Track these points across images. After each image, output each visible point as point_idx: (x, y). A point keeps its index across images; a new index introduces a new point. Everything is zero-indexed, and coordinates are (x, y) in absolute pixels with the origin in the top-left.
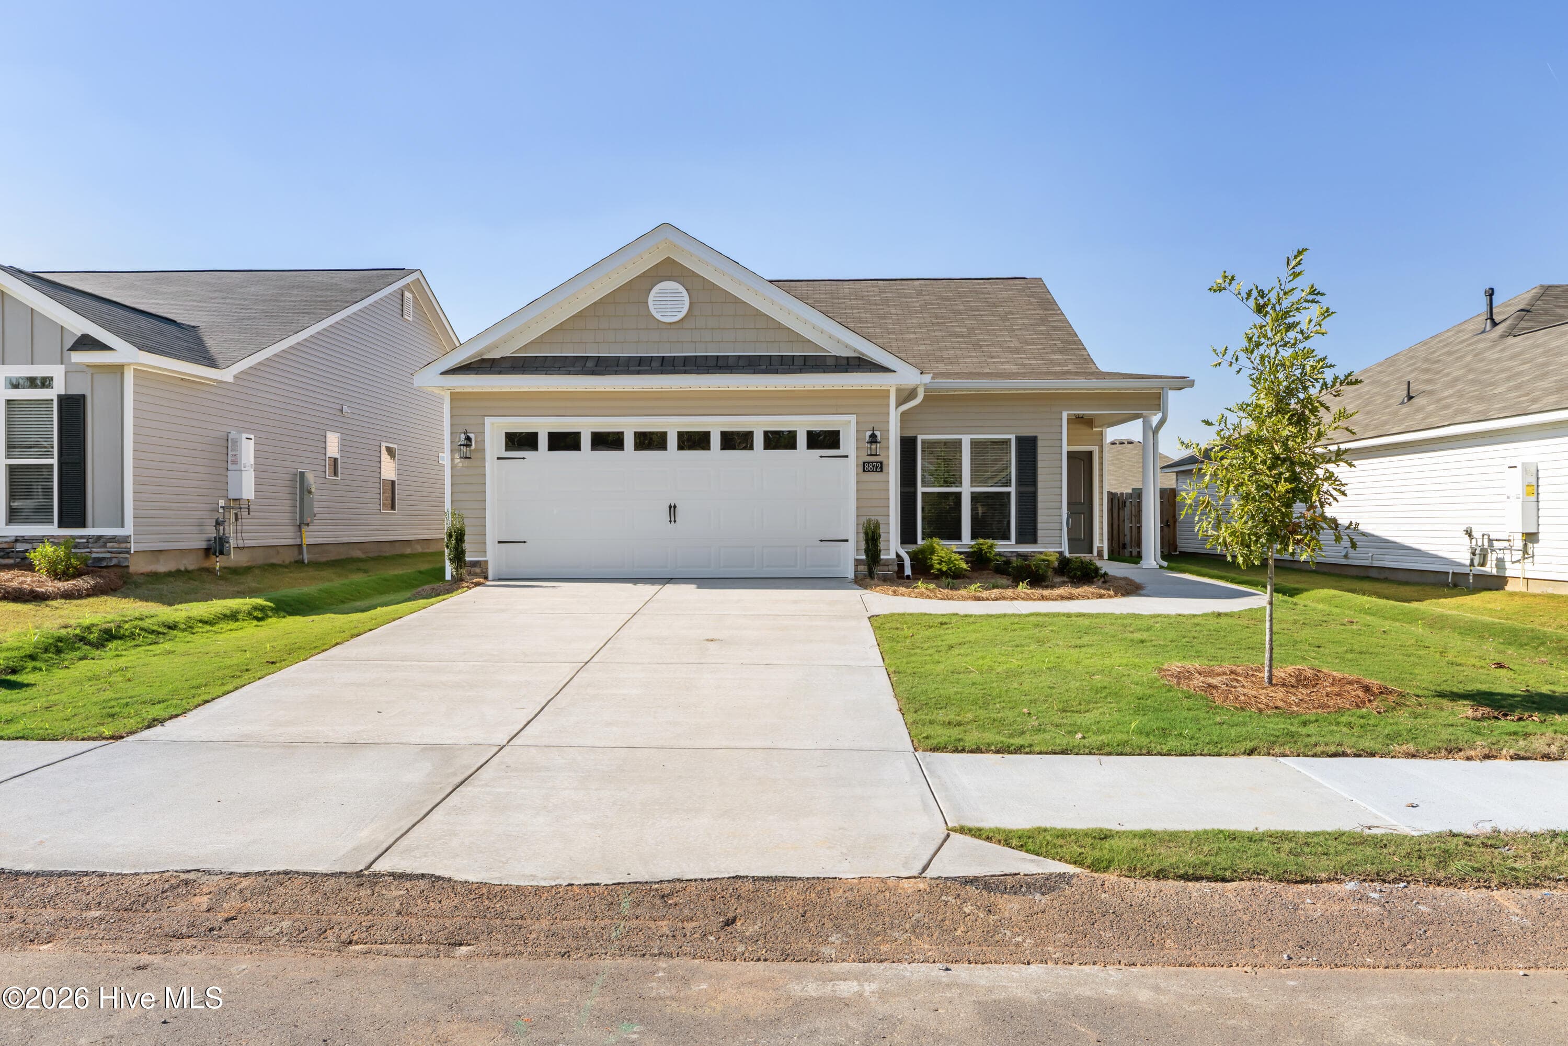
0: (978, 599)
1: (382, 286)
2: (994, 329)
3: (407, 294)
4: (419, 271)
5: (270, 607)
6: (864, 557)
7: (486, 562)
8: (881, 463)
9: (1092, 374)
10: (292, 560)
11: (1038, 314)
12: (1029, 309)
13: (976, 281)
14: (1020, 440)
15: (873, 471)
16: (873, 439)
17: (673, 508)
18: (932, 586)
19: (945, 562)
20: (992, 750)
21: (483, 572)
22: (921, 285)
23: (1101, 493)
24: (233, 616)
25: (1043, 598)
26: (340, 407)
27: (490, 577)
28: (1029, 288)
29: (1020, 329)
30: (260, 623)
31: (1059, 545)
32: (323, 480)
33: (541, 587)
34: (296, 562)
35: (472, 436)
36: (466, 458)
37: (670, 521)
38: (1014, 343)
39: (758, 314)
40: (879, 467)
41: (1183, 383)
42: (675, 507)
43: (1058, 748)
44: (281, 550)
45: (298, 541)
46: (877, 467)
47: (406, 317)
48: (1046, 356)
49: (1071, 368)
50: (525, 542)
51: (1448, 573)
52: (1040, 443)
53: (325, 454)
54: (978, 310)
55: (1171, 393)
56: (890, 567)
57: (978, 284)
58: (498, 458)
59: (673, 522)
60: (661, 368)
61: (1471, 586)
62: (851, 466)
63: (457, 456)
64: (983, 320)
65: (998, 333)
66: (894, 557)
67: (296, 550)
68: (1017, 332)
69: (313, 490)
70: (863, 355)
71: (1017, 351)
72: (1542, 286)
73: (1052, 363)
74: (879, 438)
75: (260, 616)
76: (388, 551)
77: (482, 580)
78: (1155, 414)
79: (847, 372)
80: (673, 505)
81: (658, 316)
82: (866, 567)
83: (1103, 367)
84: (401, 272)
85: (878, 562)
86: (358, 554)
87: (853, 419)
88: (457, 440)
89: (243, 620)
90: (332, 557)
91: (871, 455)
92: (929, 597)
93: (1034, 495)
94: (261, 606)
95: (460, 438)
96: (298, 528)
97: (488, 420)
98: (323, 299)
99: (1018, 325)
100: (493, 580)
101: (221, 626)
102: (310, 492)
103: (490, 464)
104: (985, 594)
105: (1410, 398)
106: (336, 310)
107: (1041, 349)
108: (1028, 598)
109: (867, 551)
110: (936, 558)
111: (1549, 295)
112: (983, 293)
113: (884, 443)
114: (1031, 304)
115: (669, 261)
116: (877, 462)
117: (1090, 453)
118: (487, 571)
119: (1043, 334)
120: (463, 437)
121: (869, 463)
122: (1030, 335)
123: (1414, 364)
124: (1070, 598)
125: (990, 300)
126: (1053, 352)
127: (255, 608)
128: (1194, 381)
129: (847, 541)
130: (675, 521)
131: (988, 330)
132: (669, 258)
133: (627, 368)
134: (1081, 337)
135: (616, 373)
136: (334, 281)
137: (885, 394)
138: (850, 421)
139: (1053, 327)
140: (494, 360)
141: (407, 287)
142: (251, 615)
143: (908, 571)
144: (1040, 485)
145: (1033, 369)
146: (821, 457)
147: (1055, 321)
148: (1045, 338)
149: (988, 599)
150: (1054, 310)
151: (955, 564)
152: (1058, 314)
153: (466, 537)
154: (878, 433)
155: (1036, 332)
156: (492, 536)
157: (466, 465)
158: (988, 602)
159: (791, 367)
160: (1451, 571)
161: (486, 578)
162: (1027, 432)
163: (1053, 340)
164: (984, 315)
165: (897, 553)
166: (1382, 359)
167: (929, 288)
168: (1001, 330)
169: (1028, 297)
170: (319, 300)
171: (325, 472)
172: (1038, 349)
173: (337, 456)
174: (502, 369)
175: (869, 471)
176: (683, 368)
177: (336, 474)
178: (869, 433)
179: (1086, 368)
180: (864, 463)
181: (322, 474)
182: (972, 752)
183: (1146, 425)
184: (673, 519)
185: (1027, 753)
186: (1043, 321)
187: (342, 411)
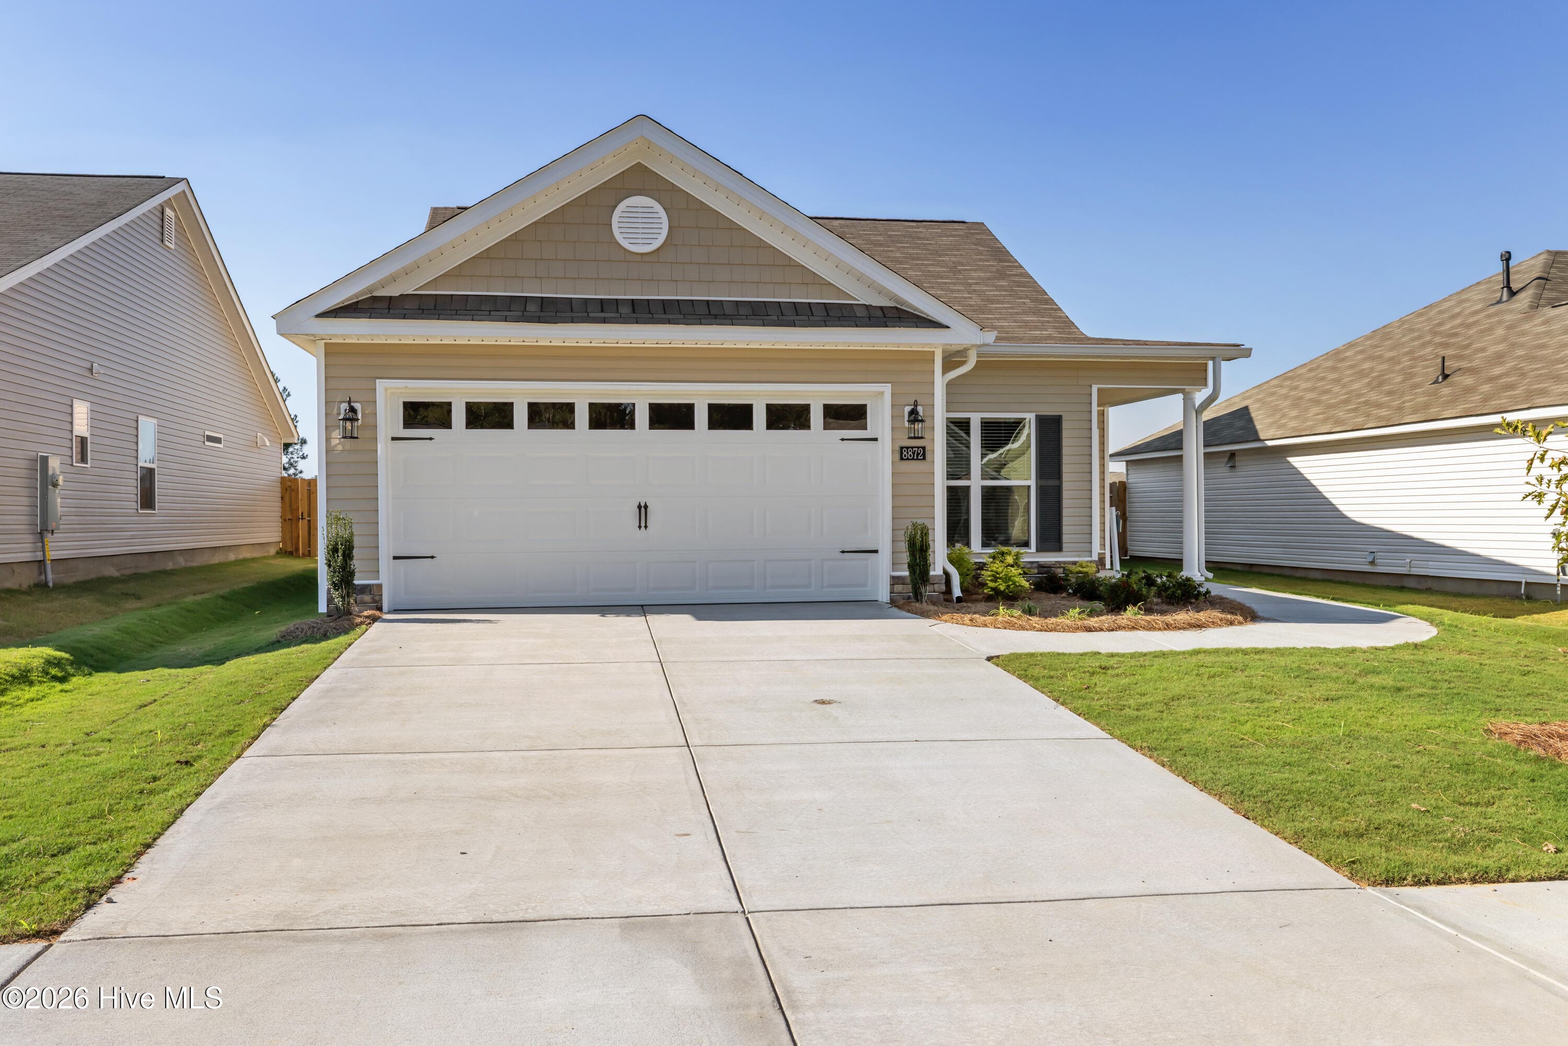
0: (1089, 629)
1: (142, 198)
2: (946, 283)
3: (169, 212)
4: (185, 181)
5: (67, 660)
6: (907, 573)
7: (380, 586)
8: (924, 448)
9: (1074, 339)
10: (32, 583)
11: (993, 266)
12: (980, 260)
13: (907, 223)
14: (1042, 421)
15: (913, 459)
16: (914, 416)
17: (643, 509)
18: (1017, 613)
19: (1000, 578)
20: (1466, 880)
21: (374, 601)
22: (841, 226)
23: (1102, 487)
24: (23, 677)
25: (1168, 627)
26: (88, 365)
27: (385, 608)
28: (973, 234)
29: (977, 284)
30: (66, 686)
31: (1088, 553)
32: (70, 469)
33: (478, 621)
34: (37, 585)
35: (358, 406)
36: (352, 437)
37: (640, 527)
38: (975, 301)
39: (762, 245)
40: (920, 454)
41: (1237, 351)
42: (646, 507)
43: (1553, 872)
44: (17, 569)
45: (39, 556)
46: (918, 454)
47: (167, 243)
48: (1018, 317)
49: (1050, 332)
50: (432, 557)
51: (1520, 583)
52: (1065, 425)
53: (72, 431)
54: (919, 259)
55: (1223, 363)
56: (936, 586)
57: (910, 227)
58: (393, 439)
59: (643, 528)
60: (634, 315)
61: (1559, 599)
62: (885, 451)
63: (337, 434)
64: (929, 271)
65: (952, 287)
66: (941, 573)
67: (35, 569)
68: (974, 287)
69: (61, 482)
70: (904, 303)
71: (981, 310)
72: (1549, 252)
73: (1026, 325)
74: (921, 413)
75: (60, 674)
76: (146, 567)
77: (377, 613)
78: (1200, 390)
79: (887, 326)
80: (643, 505)
81: (625, 244)
82: (910, 586)
83: (1090, 334)
84: (162, 183)
85: (928, 580)
86: (111, 571)
87: (887, 389)
88: (335, 412)
89: (41, 682)
90: (80, 576)
91: (915, 438)
92: (1022, 628)
93: (1058, 490)
94: (55, 658)
95: (339, 408)
96: (38, 536)
97: (381, 385)
98: (61, 213)
99: (973, 279)
100: (389, 612)
101: (14, 694)
102: (55, 485)
103: (383, 447)
104: (1093, 622)
105: (1446, 377)
106: (87, 228)
107: (1009, 308)
108: (1150, 628)
109: (911, 567)
110: (989, 573)
111: (1560, 262)
112: (919, 238)
113: (927, 424)
114: (980, 253)
115: (639, 170)
116: (918, 448)
118: (381, 600)
119: (1006, 290)
120: (344, 406)
121: (907, 448)
122: (991, 291)
123: (1419, 338)
124: (1199, 626)
125: (931, 248)
126: (1025, 313)
127: (50, 662)
128: (1251, 349)
129: (876, 551)
130: (646, 527)
131: (939, 283)
132: (639, 164)
133: (586, 314)
134: (1051, 294)
135: (573, 321)
136: (67, 189)
137: (928, 358)
138: (882, 393)
139: (1014, 282)
140: (391, 298)
141: (168, 202)
142: (47, 674)
143: (957, 592)
144: (1065, 477)
145: (1007, 332)
146: (843, 440)
147: (1016, 275)
148: (1011, 296)
149: (1102, 630)
150: (1009, 261)
151: (1014, 583)
152: (1016, 267)
153: (355, 552)
154: (920, 409)
155: (1000, 289)
156: (386, 550)
157: (348, 446)
158: (1102, 633)
159: (811, 318)
160: (1524, 581)
161: (380, 609)
162: (1049, 410)
163: (1020, 298)
164: (929, 265)
165: (944, 569)
166: (1368, 332)
167: (853, 230)
168: (955, 284)
169: (975, 244)
170: (57, 213)
171: (72, 457)
172: (1006, 308)
173: (86, 434)
174: (406, 312)
175: (908, 459)
176: (663, 316)
177: (83, 459)
178: (908, 409)
179: (1069, 333)
180: (902, 448)
181: (69, 461)
182: (1439, 883)
183: (1188, 401)
184: (643, 524)
185: (1513, 881)
186: (1001, 275)
187: (91, 370)
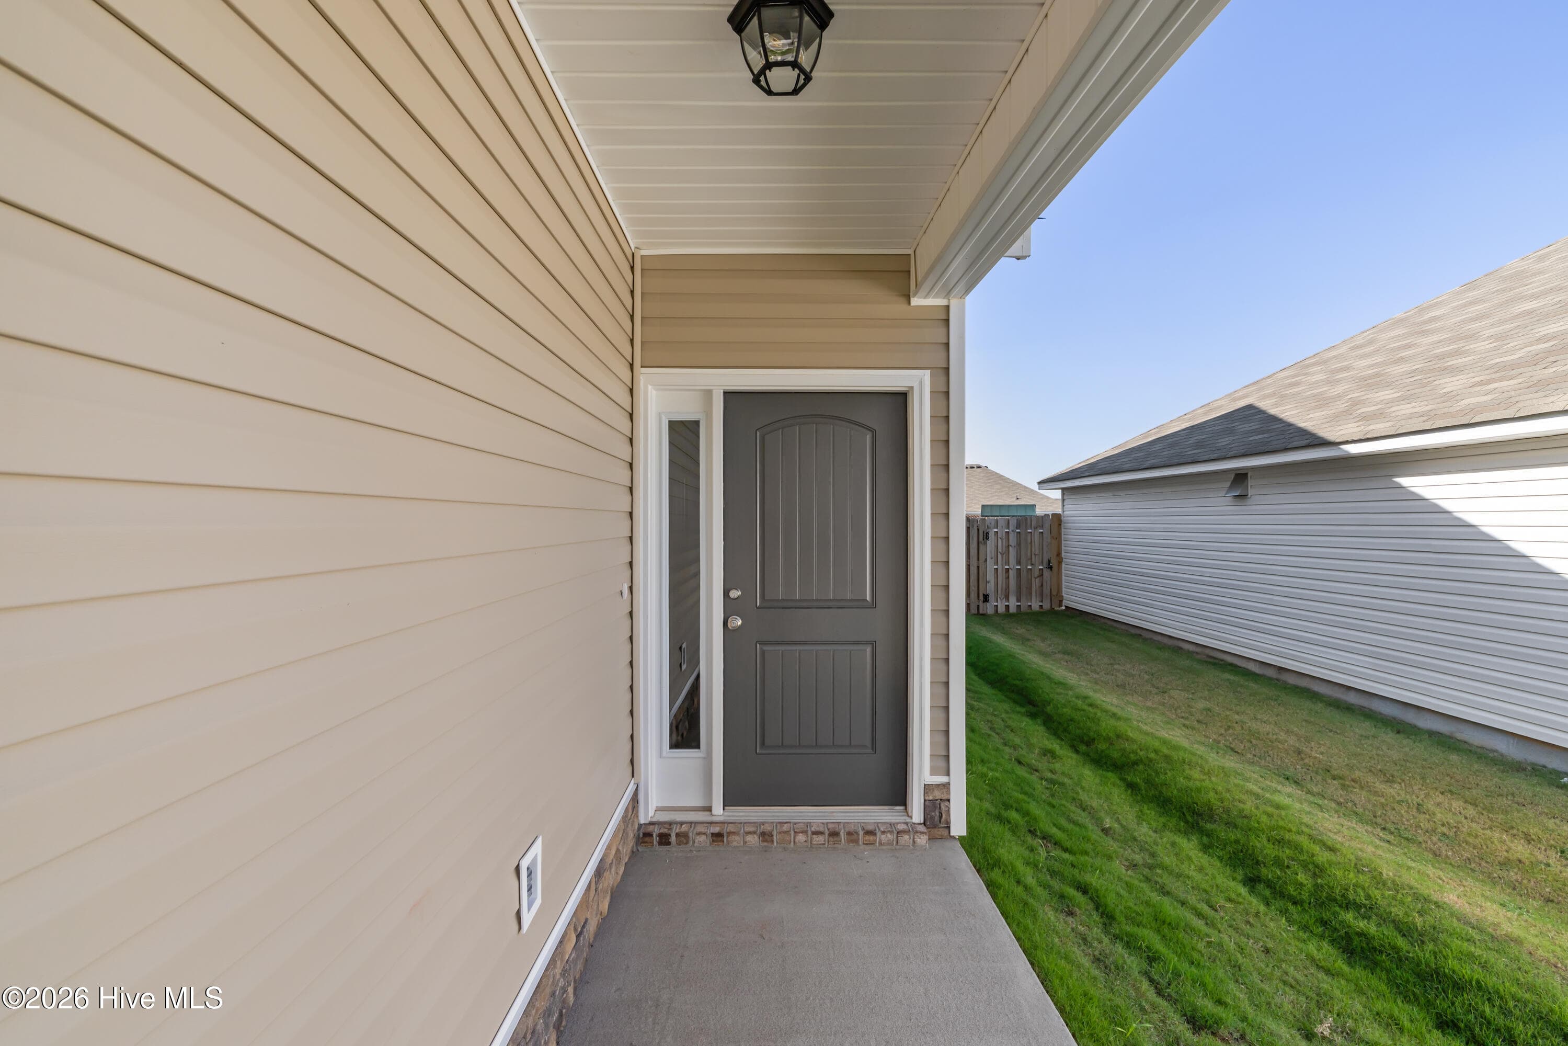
117: (901, 399)
